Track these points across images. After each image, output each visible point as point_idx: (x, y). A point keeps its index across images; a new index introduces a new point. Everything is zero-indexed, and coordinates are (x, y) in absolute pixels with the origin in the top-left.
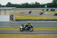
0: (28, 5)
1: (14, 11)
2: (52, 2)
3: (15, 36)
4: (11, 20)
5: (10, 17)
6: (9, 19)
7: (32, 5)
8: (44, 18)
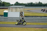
0: (33, 4)
1: (23, 9)
3: (25, 29)
4: (21, 16)
5: (20, 14)
6: (19, 15)
7: (36, 4)
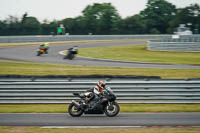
2: (82, 15)
8: (61, 69)
